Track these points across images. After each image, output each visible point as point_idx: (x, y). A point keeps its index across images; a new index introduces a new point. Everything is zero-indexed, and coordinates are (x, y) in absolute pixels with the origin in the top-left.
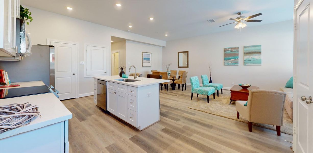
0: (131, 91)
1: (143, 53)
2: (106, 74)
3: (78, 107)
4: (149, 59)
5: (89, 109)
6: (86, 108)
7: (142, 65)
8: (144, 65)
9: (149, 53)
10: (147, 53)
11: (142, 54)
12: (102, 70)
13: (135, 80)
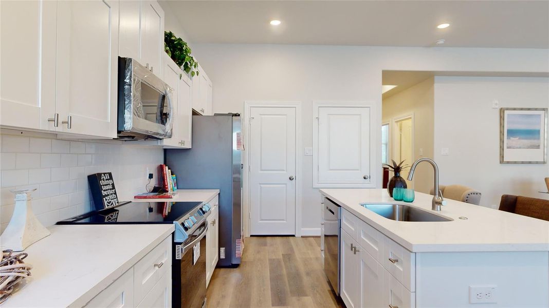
0: (393, 259)
1: (506, 112)
2: (366, 181)
3: (289, 260)
4: (533, 134)
5: (308, 274)
6: (302, 269)
7: (502, 156)
8: (509, 155)
9: (536, 109)
10: (522, 109)
11: (502, 118)
12: (358, 170)
13: (436, 212)
